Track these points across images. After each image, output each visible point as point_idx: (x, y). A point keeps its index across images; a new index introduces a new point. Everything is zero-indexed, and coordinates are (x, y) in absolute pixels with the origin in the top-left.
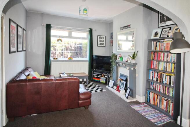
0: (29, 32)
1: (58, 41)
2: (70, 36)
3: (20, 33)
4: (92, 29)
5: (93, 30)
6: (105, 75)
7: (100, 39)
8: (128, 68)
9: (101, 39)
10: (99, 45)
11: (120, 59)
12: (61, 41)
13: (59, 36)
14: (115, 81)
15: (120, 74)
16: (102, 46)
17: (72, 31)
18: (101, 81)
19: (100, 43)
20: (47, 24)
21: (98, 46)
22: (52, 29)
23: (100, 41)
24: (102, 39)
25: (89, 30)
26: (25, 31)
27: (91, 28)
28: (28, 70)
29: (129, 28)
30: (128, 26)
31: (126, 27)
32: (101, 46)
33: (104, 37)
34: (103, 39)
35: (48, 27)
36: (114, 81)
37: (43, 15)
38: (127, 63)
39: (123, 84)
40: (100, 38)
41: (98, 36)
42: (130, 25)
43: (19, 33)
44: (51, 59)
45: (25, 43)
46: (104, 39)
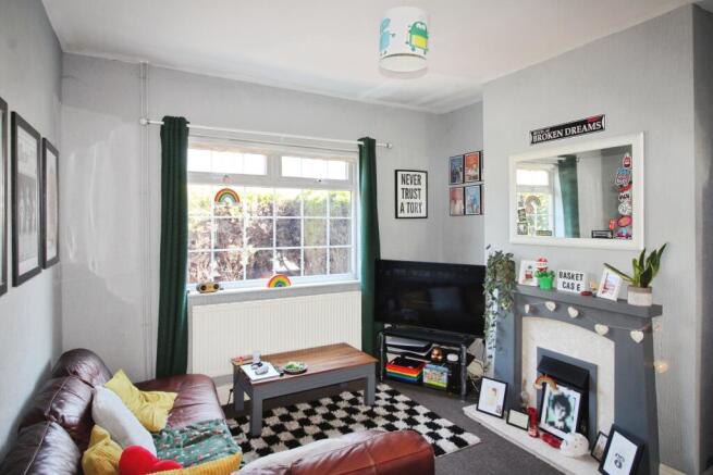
0: (70, 160)
1: (219, 198)
2: (273, 177)
3: (28, 167)
4: (374, 141)
5: (377, 144)
6: (445, 353)
7: (405, 186)
8: (602, 329)
9: (408, 187)
10: (402, 210)
11: (535, 279)
12: (236, 199)
13: (226, 176)
14: (511, 382)
15: (539, 350)
16: (414, 215)
17: (283, 149)
18: (426, 380)
19: (405, 201)
20: (166, 119)
21: (397, 217)
22: (191, 140)
23: (408, 193)
24: (413, 187)
25: (360, 146)
26: (56, 153)
27: (372, 137)
28: (75, 373)
29: (595, 134)
30: (585, 122)
31: (573, 130)
32: (410, 215)
33: (423, 175)
34: (417, 187)
35: (174, 134)
36: (504, 386)
37: (145, 70)
38: (588, 301)
39: (562, 401)
40: (404, 181)
41: (399, 174)
42: (599, 119)
43: (22, 167)
44: (191, 289)
45: (53, 221)
46: (423, 187)
